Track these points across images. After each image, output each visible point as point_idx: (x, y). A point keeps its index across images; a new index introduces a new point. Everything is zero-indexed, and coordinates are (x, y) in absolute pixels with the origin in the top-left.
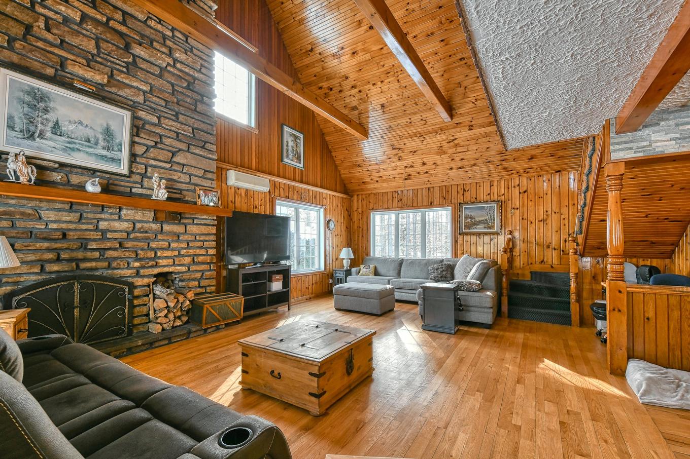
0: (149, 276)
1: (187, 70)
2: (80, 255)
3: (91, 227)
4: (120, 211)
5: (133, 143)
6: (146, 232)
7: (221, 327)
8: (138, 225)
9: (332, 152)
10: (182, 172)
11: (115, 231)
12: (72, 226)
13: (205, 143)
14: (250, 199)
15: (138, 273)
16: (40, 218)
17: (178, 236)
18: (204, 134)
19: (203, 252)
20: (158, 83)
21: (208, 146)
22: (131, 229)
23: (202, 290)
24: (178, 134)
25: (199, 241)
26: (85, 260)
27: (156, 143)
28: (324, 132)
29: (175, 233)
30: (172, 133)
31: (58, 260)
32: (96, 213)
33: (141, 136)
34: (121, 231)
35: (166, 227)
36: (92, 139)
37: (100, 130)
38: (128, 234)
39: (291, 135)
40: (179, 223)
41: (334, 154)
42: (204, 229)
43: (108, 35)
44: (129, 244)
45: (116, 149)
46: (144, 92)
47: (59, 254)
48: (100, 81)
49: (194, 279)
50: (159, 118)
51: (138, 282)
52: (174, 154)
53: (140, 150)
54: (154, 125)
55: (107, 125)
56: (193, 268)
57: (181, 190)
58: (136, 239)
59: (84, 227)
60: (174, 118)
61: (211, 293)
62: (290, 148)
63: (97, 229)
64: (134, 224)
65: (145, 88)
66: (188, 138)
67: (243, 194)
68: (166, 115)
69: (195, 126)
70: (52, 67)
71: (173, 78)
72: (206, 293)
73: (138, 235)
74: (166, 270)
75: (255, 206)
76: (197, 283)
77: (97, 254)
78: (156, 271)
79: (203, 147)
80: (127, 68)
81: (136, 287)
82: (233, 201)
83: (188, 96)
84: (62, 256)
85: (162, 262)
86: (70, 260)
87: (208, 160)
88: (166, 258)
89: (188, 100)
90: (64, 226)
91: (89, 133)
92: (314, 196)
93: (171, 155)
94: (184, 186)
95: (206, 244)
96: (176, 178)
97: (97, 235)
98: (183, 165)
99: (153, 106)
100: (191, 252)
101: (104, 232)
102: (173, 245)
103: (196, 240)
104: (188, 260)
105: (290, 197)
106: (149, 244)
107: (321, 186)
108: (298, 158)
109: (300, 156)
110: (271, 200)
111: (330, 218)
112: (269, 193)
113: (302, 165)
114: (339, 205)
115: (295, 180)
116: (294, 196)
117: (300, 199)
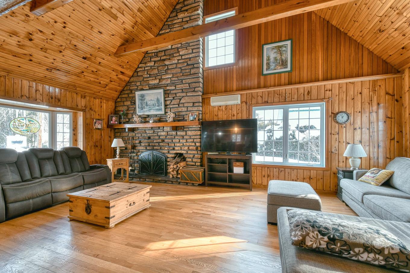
0: (172, 154)
1: (186, 57)
2: (153, 144)
3: (156, 135)
4: (163, 128)
5: (165, 101)
6: (172, 136)
8: (169, 133)
9: (347, 33)
10: (184, 107)
11: (163, 136)
12: (152, 135)
13: (195, 88)
14: (229, 111)
15: (169, 152)
16: (146, 133)
17: (183, 137)
18: (194, 84)
19: (193, 144)
20: (174, 71)
21: (196, 89)
22: (166, 135)
23: (194, 164)
24: (182, 89)
25: (192, 139)
26: (155, 146)
27: (174, 97)
28: (327, 20)
29: (182, 135)
30: (180, 90)
31: (149, 145)
32: (157, 129)
35: (179, 133)
36: (154, 104)
37: (156, 100)
38: (166, 137)
39: (273, 49)
40: (183, 131)
41: (350, 34)
42: (193, 133)
43: (161, 63)
44: (166, 141)
45: (160, 105)
46: (170, 78)
47: (149, 144)
48: (157, 83)
49: (190, 158)
50: (175, 86)
51: (169, 156)
52: (180, 100)
53: (168, 103)
54: (173, 90)
55: (157, 97)
56: (189, 152)
57: (184, 115)
58: (169, 139)
59: (155, 135)
60: (181, 83)
61: (198, 166)
62: (272, 59)
63: (158, 135)
64: (168, 132)
65: (170, 76)
66: (187, 90)
67: (224, 109)
68: (178, 83)
69: (190, 82)
70: (147, 85)
71: (181, 65)
72: (195, 165)
73: (169, 137)
74: (178, 152)
75: (233, 115)
76: (191, 160)
77: (157, 144)
78: (175, 152)
79: (194, 91)
80: (165, 72)
81: (168, 158)
83: (187, 69)
84: (150, 145)
85: (176, 148)
86: (152, 146)
87: (196, 97)
88: (179, 146)
89: (187, 71)
90: (150, 135)
91: (153, 102)
92: (306, 93)
93: (179, 100)
94: (184, 113)
95: (195, 140)
96: (180, 110)
97: (157, 137)
98: (184, 103)
99: (173, 82)
100: (188, 144)
101: (159, 136)
102: (181, 141)
103: (190, 138)
104: (186, 148)
105: (269, 102)
106: (172, 140)
107: (326, 79)
108: (282, 64)
109: (287, 61)
110: (248, 108)
111: (340, 110)
112: (246, 103)
113: (289, 69)
114: (366, 92)
115: (280, 85)
116: (275, 99)
117: (283, 101)
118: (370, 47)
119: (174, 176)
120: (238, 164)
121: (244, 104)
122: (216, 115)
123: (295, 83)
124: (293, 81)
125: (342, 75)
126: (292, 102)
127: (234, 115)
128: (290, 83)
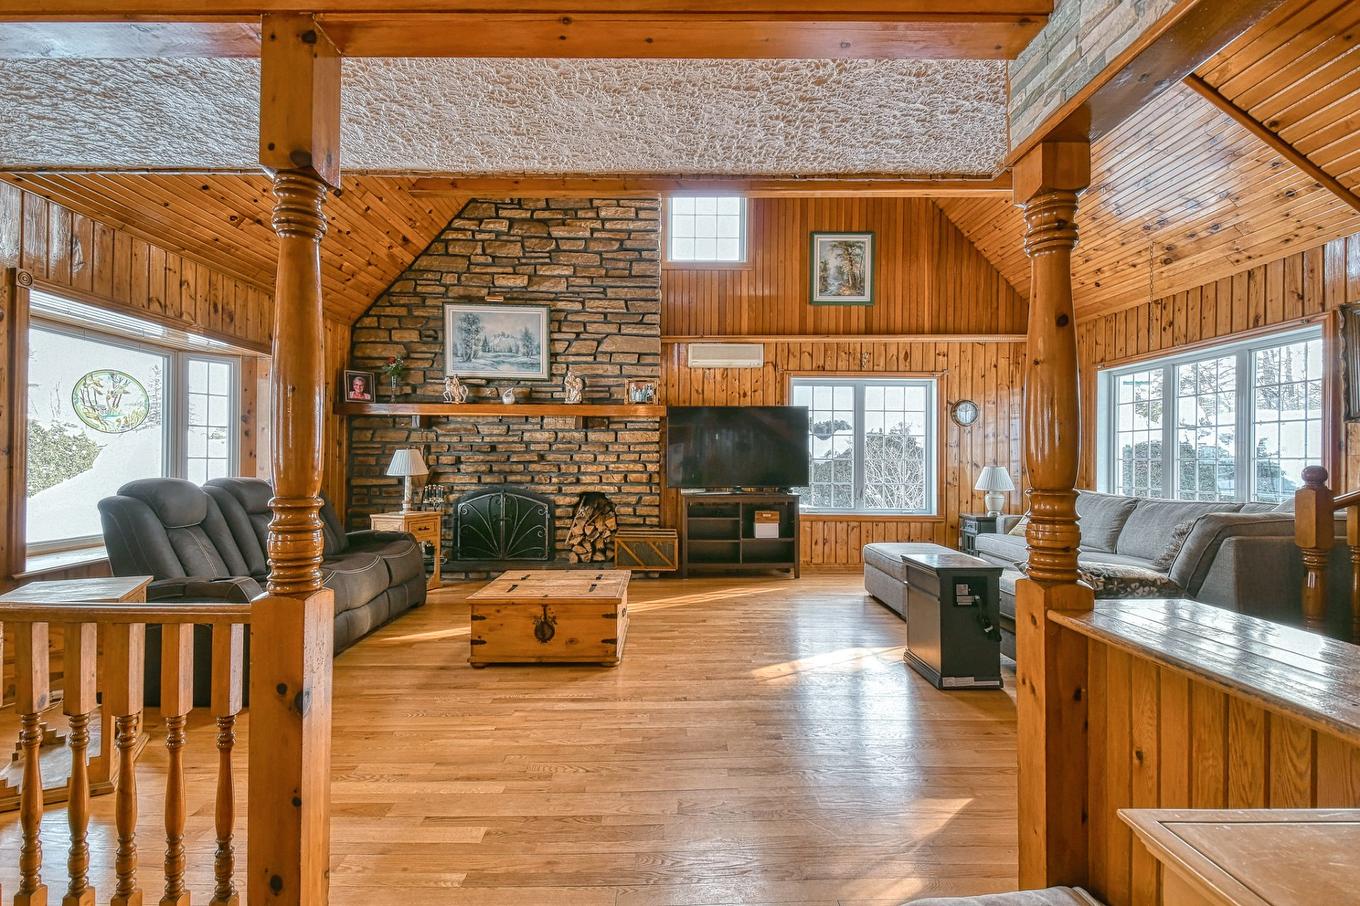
0: (572, 495)
1: (619, 227)
2: (506, 468)
3: (516, 439)
4: (542, 420)
5: (552, 341)
6: (570, 443)
7: (652, 575)
8: (560, 435)
9: (973, 243)
10: (610, 363)
11: (539, 443)
12: (502, 439)
13: (644, 315)
14: (732, 384)
15: (560, 490)
16: (478, 432)
17: (607, 447)
18: (642, 303)
19: (639, 467)
20: (580, 260)
21: (647, 319)
22: (552, 440)
23: (640, 521)
24: (605, 315)
25: (635, 452)
26: (512, 473)
27: (578, 334)
29: (602, 443)
30: (597, 316)
31: (491, 471)
32: (521, 424)
33: (563, 330)
34: (544, 443)
35: (592, 436)
36: (514, 349)
37: (519, 337)
38: (550, 446)
39: (835, 246)
40: (608, 429)
41: (979, 246)
42: (640, 436)
43: (533, 230)
44: (550, 457)
45: (534, 352)
46: (567, 278)
47: (491, 466)
48: (522, 285)
49: (628, 505)
50: (583, 303)
51: (561, 500)
52: (599, 343)
53: (560, 347)
54: (577, 312)
55: (526, 329)
56: (626, 489)
57: (609, 387)
58: (558, 451)
59: (511, 439)
60: (601, 296)
61: (652, 526)
62: (832, 271)
63: (522, 441)
64: (556, 434)
65: (567, 273)
66: (620, 316)
67: (718, 377)
68: (591, 296)
69: (629, 296)
70: (485, 287)
71: (601, 245)
72: (644, 525)
73: (561, 446)
74: (590, 489)
76: (630, 510)
77: (521, 467)
78: (579, 489)
79: (641, 322)
80: (550, 257)
81: (558, 506)
82: (700, 390)
83: (620, 260)
84: (495, 469)
85: (584, 479)
86: (500, 472)
87: (646, 339)
88: (592, 474)
89: (621, 265)
90: (495, 439)
91: (511, 342)
92: (902, 356)
93: (595, 343)
94: (611, 381)
95: (644, 457)
96: (600, 372)
97: (521, 448)
98: (611, 354)
99: (577, 289)
100: (622, 467)
101: (528, 444)
102: (600, 458)
103: (629, 451)
104: (618, 478)
105: (827, 368)
106: (572, 457)
107: (936, 331)
108: (854, 286)
109: (863, 280)
110: (778, 379)
111: (963, 398)
112: (775, 366)
113: (866, 298)
114: (1003, 363)
115: (848, 332)
116: (840, 363)
117: (857, 368)
118: (1012, 278)
119: (583, 557)
120: (767, 515)
121: (770, 368)
122: (697, 391)
123: (880, 333)
124: (875, 326)
125: (963, 325)
126: (873, 372)
127: (745, 395)
128: (869, 332)
